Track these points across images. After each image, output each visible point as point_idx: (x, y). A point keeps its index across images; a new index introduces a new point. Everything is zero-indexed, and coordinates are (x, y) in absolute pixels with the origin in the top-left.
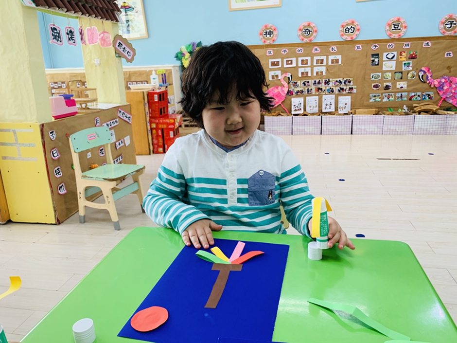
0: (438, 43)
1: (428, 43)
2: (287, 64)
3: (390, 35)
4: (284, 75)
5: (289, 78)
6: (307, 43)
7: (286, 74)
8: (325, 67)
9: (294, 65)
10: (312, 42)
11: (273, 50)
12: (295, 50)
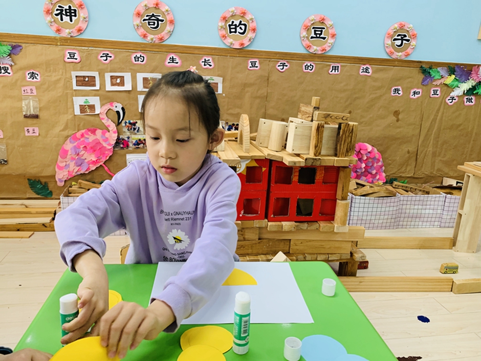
0: (381, 70)
1: (367, 69)
2: (113, 85)
3: (309, 47)
4: (107, 107)
5: (118, 113)
6: (153, 44)
7: (111, 105)
9: (128, 86)
10: (164, 43)
11: (79, 51)
12: (130, 56)
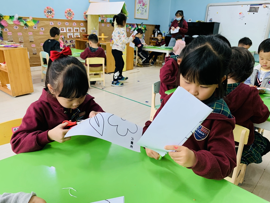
4: (61, 37)
5: (63, 38)
6: (70, 20)
8: (79, 33)
9: (65, 31)
10: (72, 20)
11: (53, 22)
12: (65, 23)
